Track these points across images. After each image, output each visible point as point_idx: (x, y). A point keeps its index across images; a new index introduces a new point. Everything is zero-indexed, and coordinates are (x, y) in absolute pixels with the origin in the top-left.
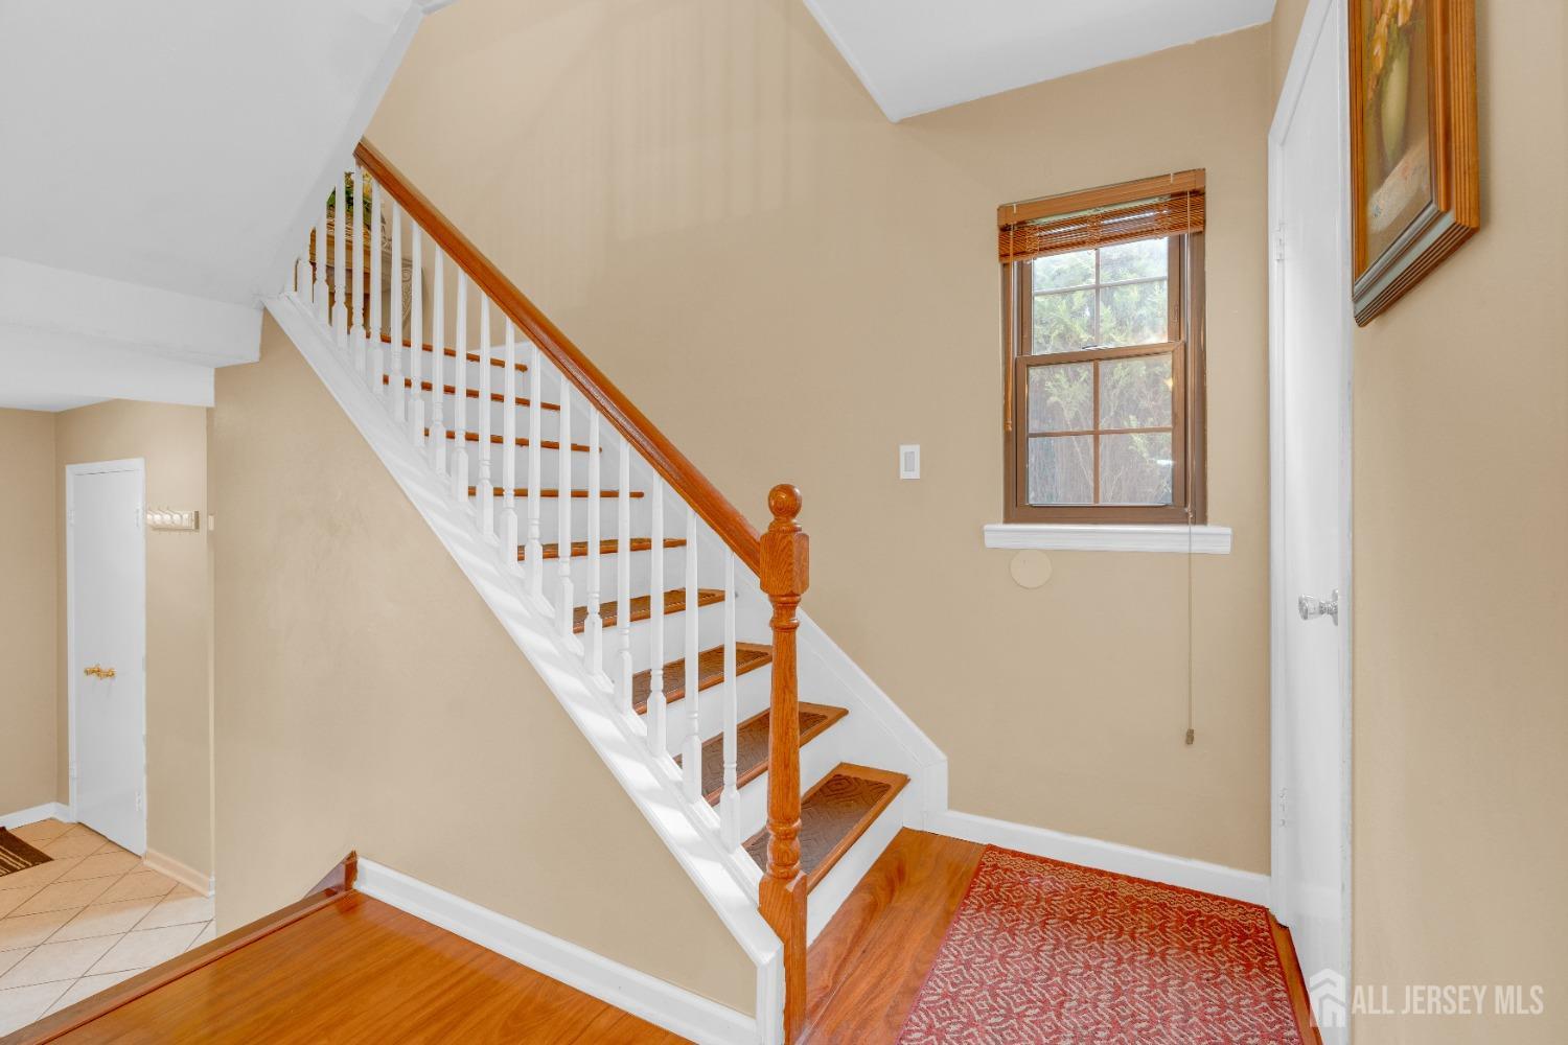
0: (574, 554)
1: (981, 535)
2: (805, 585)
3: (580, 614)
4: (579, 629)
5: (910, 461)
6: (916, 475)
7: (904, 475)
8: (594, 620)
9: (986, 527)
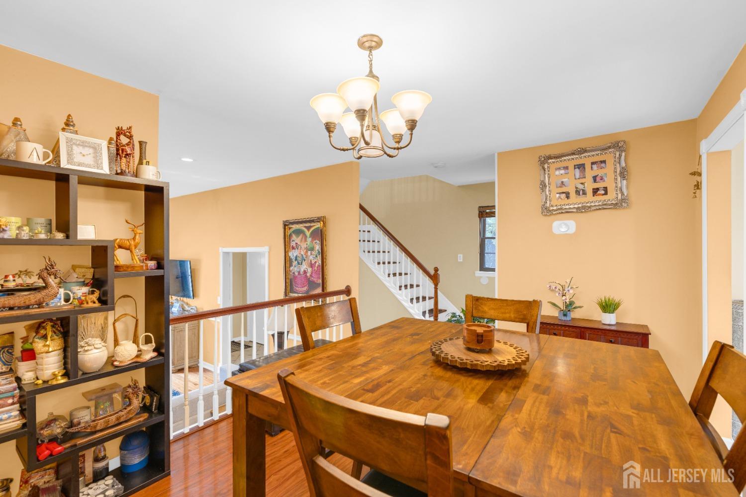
0: (399, 275)
1: (474, 273)
2: (439, 282)
3: (400, 287)
4: (400, 290)
5: (460, 258)
6: (461, 260)
7: (459, 261)
8: (403, 288)
9: (476, 272)
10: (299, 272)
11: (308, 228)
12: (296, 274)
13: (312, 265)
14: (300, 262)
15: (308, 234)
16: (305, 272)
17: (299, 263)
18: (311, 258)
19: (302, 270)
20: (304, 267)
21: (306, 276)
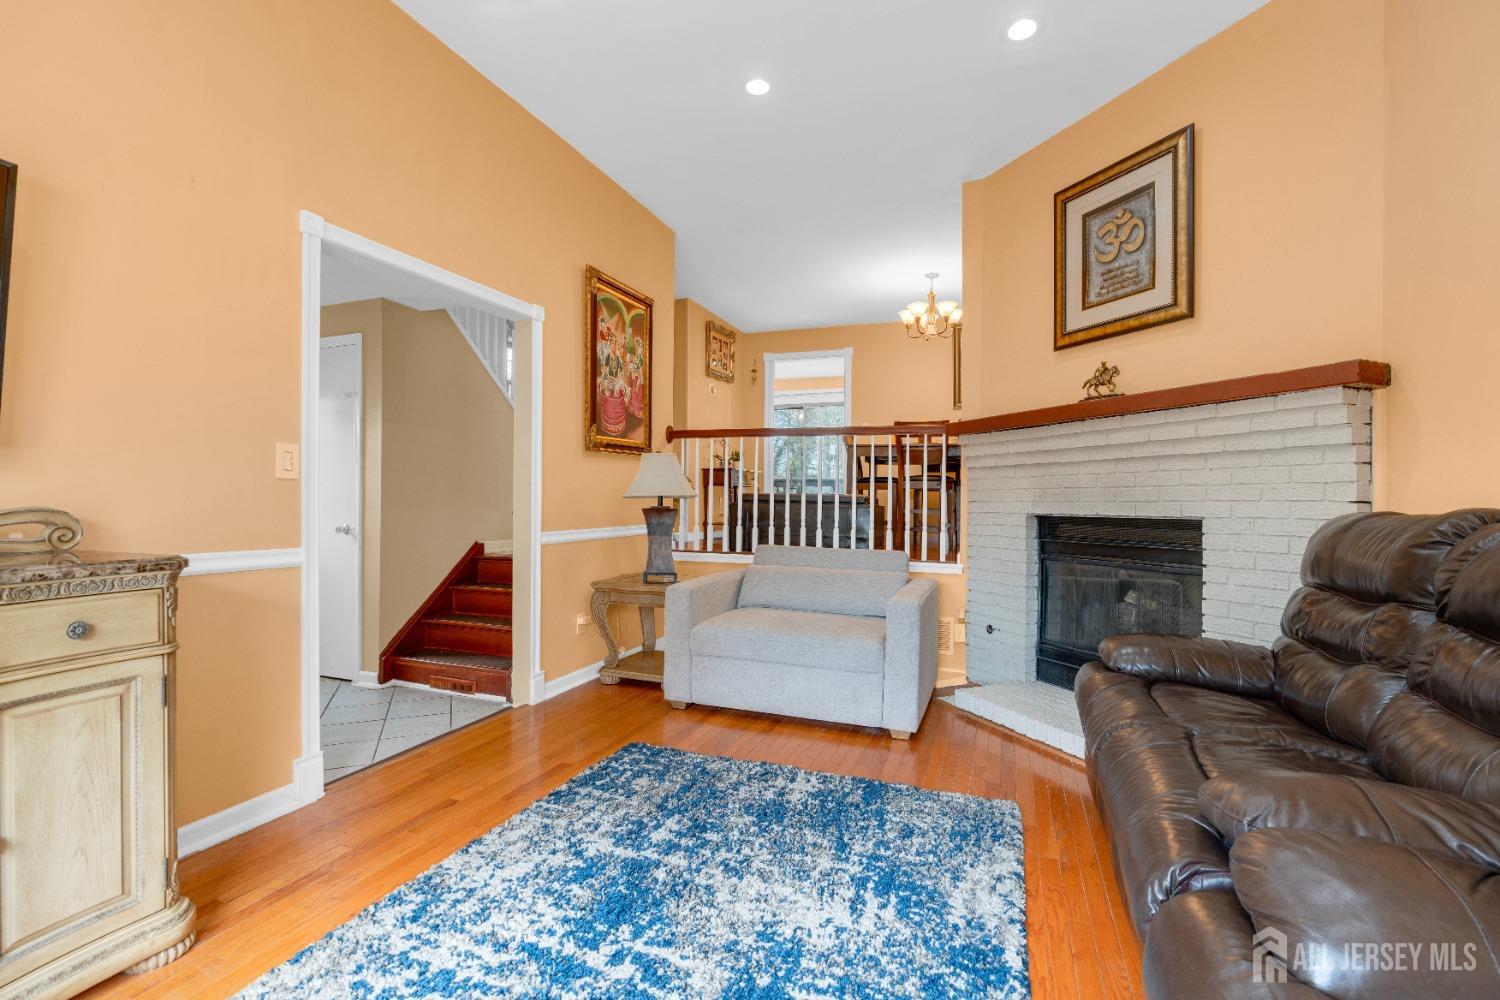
10: (612, 391)
11: (629, 307)
12: (607, 394)
13: (631, 383)
14: (614, 371)
15: (628, 318)
16: (621, 394)
17: (611, 373)
18: (631, 367)
19: (617, 389)
20: (620, 383)
21: (623, 403)
